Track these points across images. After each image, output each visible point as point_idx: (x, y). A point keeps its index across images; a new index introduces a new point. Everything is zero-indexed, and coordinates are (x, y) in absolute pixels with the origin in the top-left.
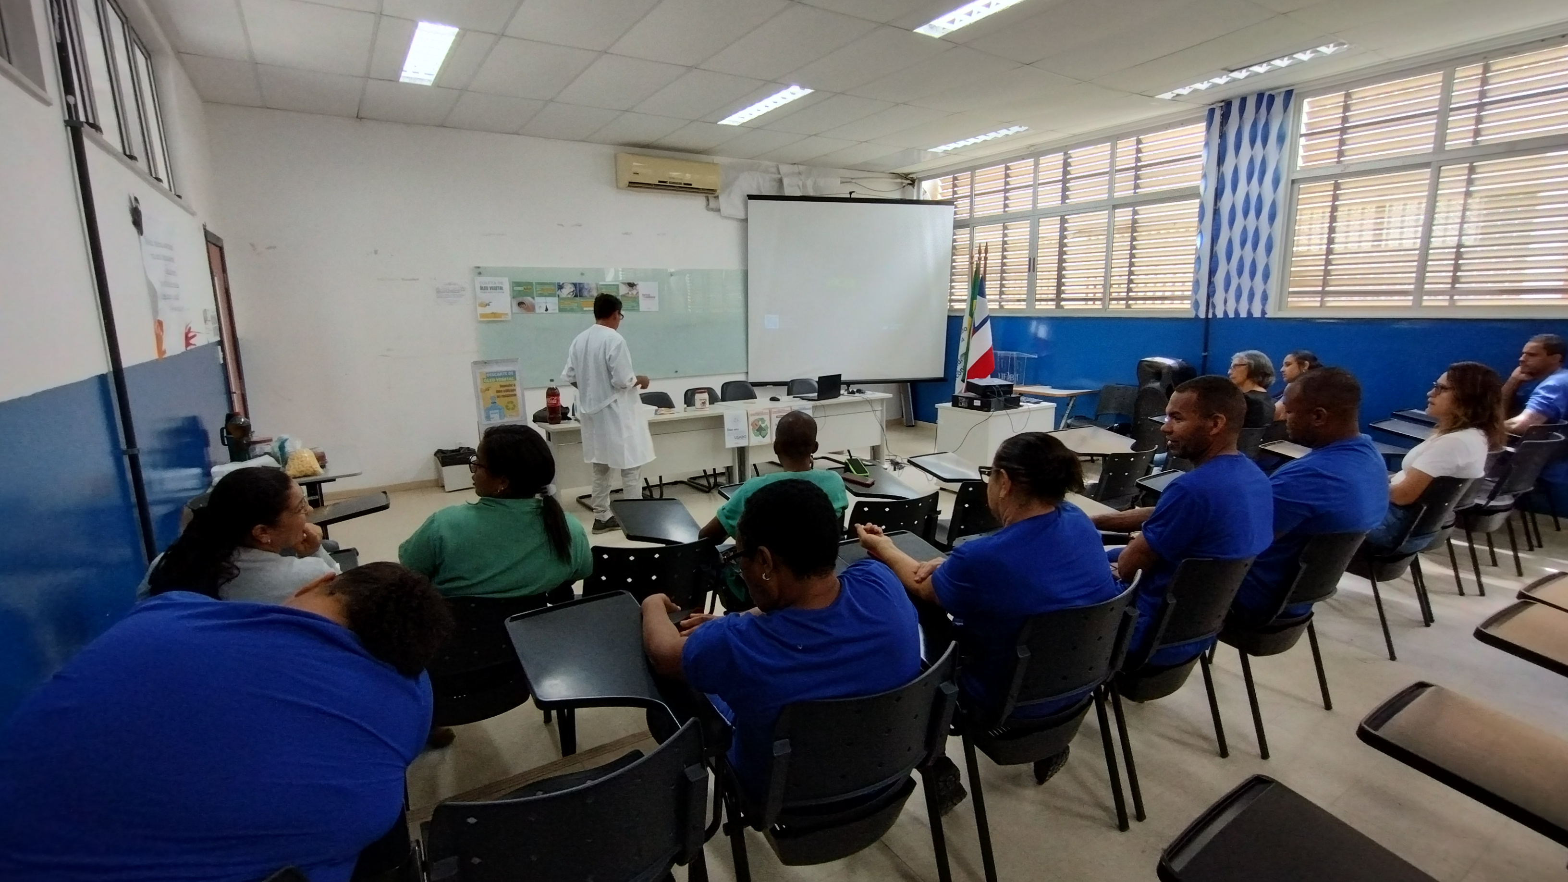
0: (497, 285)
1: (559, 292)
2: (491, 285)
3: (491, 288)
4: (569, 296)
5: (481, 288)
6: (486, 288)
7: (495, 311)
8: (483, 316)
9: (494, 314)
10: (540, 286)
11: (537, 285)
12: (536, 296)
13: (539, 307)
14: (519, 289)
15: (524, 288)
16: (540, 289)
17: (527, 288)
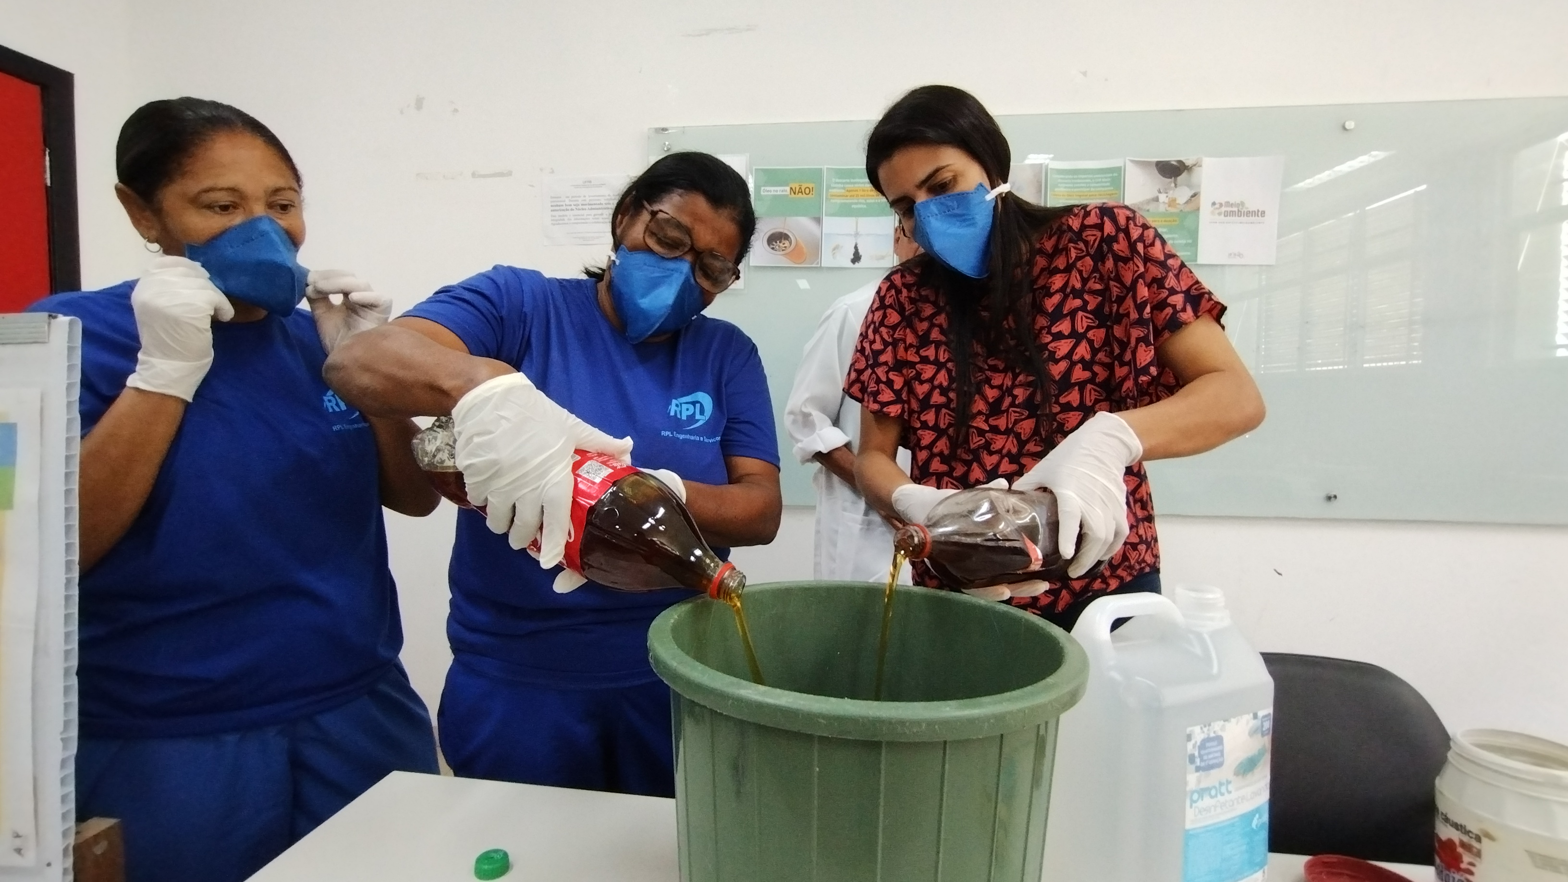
10: (844, 181)
11: (834, 180)
12: (826, 215)
13: (834, 249)
14: (777, 191)
15: (791, 188)
16: (843, 191)
17: (800, 188)
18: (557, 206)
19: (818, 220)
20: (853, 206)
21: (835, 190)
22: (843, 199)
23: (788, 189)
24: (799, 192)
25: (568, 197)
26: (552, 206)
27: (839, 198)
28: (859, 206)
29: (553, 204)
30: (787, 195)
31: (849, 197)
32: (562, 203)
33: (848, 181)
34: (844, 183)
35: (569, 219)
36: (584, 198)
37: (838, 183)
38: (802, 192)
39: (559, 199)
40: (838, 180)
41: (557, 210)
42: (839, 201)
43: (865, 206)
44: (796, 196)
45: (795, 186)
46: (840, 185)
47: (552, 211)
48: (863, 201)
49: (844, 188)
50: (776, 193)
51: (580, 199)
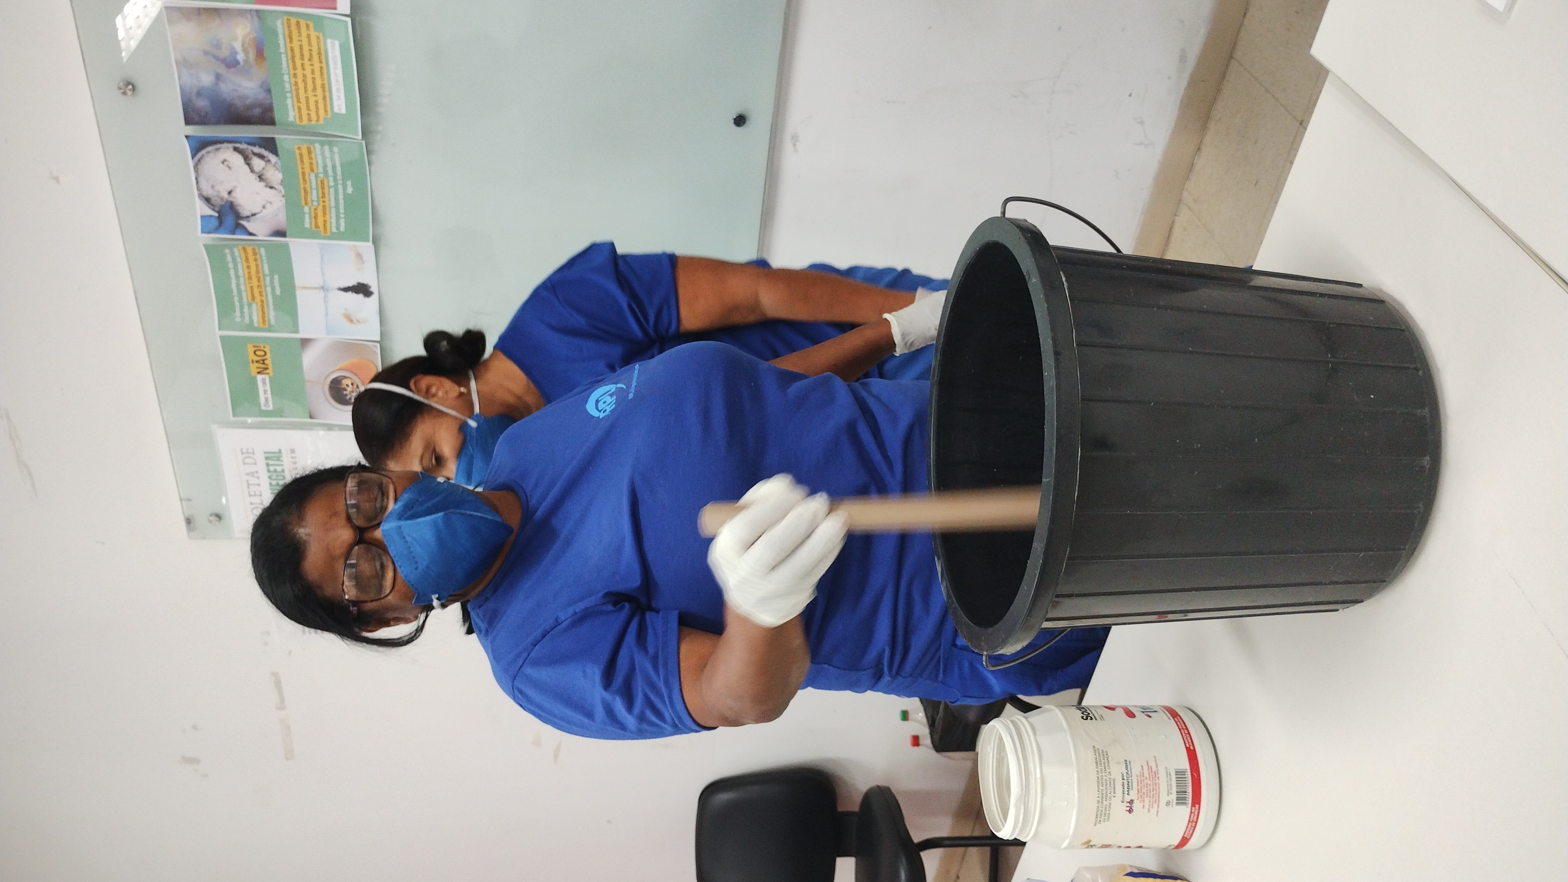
0: (261, 468)
1: (259, 227)
2: (265, 489)
4: (275, 176)
10: (237, 304)
11: (238, 319)
12: (297, 332)
13: (351, 321)
14: (265, 392)
15: (259, 373)
16: (254, 306)
17: (257, 362)
19: (305, 342)
20: (278, 291)
21: (255, 318)
22: (268, 304)
23: (260, 377)
24: (264, 363)
27: (266, 310)
28: (277, 284)
30: (270, 378)
31: (264, 298)
33: (236, 299)
34: (242, 307)
37: (242, 313)
38: (263, 360)
40: (238, 313)
42: (272, 314)
43: (276, 277)
44: (270, 366)
45: (254, 368)
46: (246, 310)
48: (268, 279)
49: (250, 305)
50: (269, 392)
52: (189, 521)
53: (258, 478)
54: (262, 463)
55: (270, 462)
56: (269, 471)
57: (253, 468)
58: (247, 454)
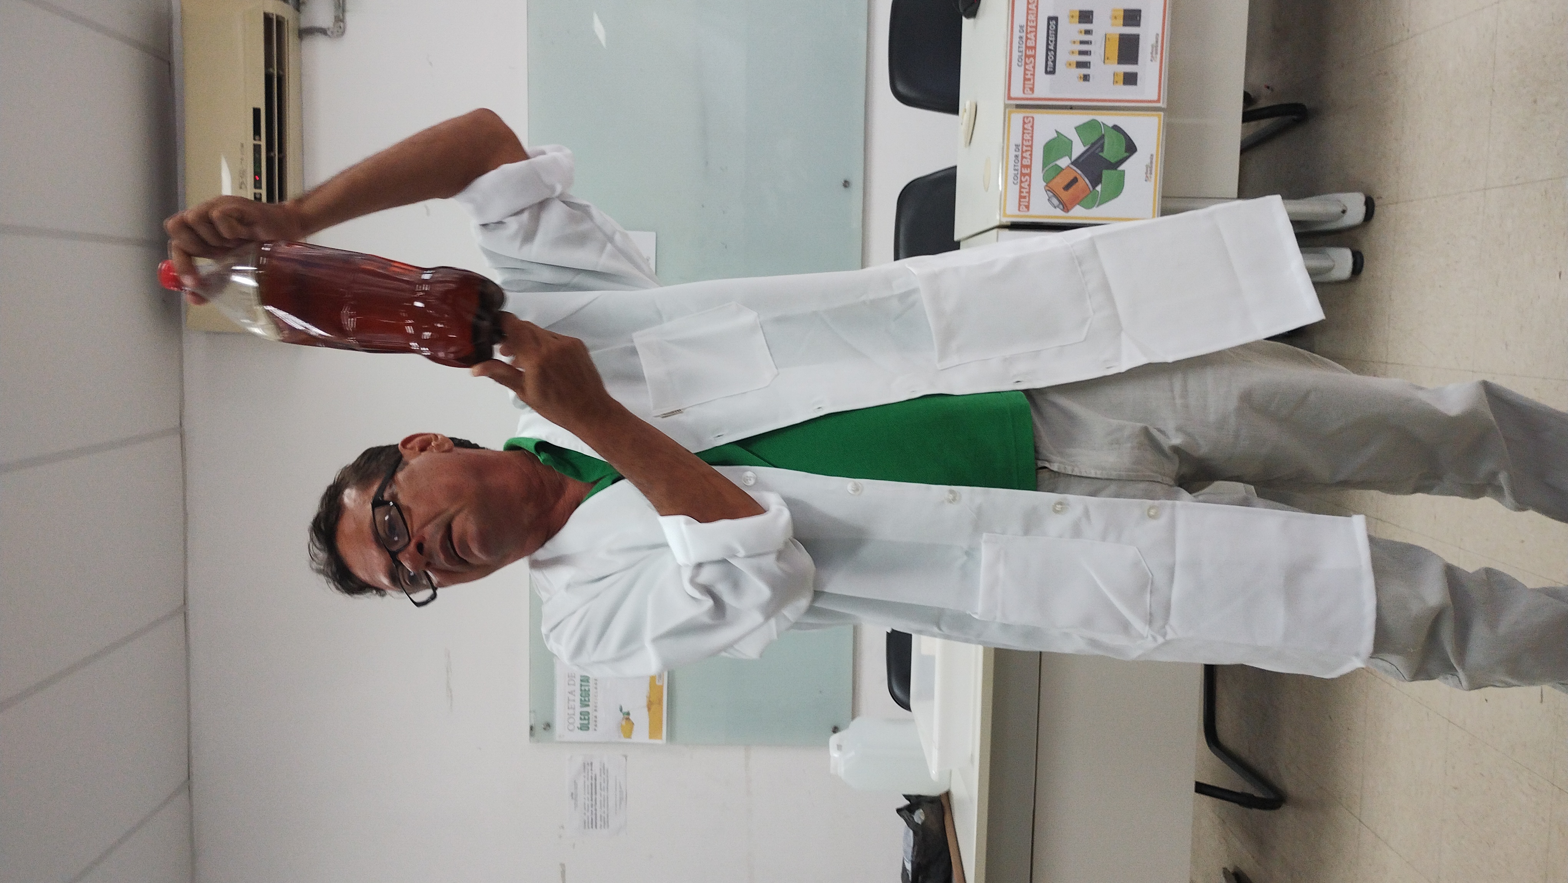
0: (577, 688)
2: (577, 704)
3: (584, 703)
5: (584, 727)
6: (585, 716)
7: (644, 702)
8: (654, 731)
9: (652, 704)
18: (591, 823)
25: (585, 814)
26: (592, 827)
29: (590, 826)
32: (590, 819)
35: (604, 812)
36: (587, 799)
39: (587, 822)
41: (596, 823)
47: (596, 827)
51: (587, 802)
52: (531, 728)
53: (575, 695)
54: (578, 683)
55: (583, 683)
56: (581, 690)
57: (572, 688)
58: (571, 677)
